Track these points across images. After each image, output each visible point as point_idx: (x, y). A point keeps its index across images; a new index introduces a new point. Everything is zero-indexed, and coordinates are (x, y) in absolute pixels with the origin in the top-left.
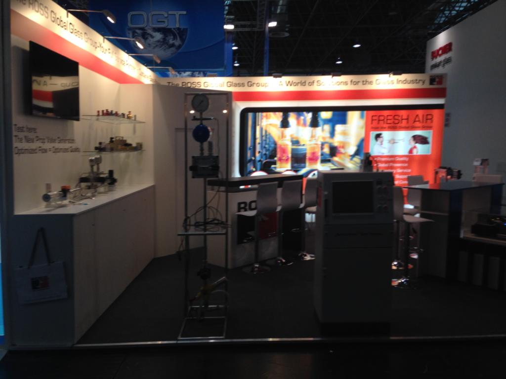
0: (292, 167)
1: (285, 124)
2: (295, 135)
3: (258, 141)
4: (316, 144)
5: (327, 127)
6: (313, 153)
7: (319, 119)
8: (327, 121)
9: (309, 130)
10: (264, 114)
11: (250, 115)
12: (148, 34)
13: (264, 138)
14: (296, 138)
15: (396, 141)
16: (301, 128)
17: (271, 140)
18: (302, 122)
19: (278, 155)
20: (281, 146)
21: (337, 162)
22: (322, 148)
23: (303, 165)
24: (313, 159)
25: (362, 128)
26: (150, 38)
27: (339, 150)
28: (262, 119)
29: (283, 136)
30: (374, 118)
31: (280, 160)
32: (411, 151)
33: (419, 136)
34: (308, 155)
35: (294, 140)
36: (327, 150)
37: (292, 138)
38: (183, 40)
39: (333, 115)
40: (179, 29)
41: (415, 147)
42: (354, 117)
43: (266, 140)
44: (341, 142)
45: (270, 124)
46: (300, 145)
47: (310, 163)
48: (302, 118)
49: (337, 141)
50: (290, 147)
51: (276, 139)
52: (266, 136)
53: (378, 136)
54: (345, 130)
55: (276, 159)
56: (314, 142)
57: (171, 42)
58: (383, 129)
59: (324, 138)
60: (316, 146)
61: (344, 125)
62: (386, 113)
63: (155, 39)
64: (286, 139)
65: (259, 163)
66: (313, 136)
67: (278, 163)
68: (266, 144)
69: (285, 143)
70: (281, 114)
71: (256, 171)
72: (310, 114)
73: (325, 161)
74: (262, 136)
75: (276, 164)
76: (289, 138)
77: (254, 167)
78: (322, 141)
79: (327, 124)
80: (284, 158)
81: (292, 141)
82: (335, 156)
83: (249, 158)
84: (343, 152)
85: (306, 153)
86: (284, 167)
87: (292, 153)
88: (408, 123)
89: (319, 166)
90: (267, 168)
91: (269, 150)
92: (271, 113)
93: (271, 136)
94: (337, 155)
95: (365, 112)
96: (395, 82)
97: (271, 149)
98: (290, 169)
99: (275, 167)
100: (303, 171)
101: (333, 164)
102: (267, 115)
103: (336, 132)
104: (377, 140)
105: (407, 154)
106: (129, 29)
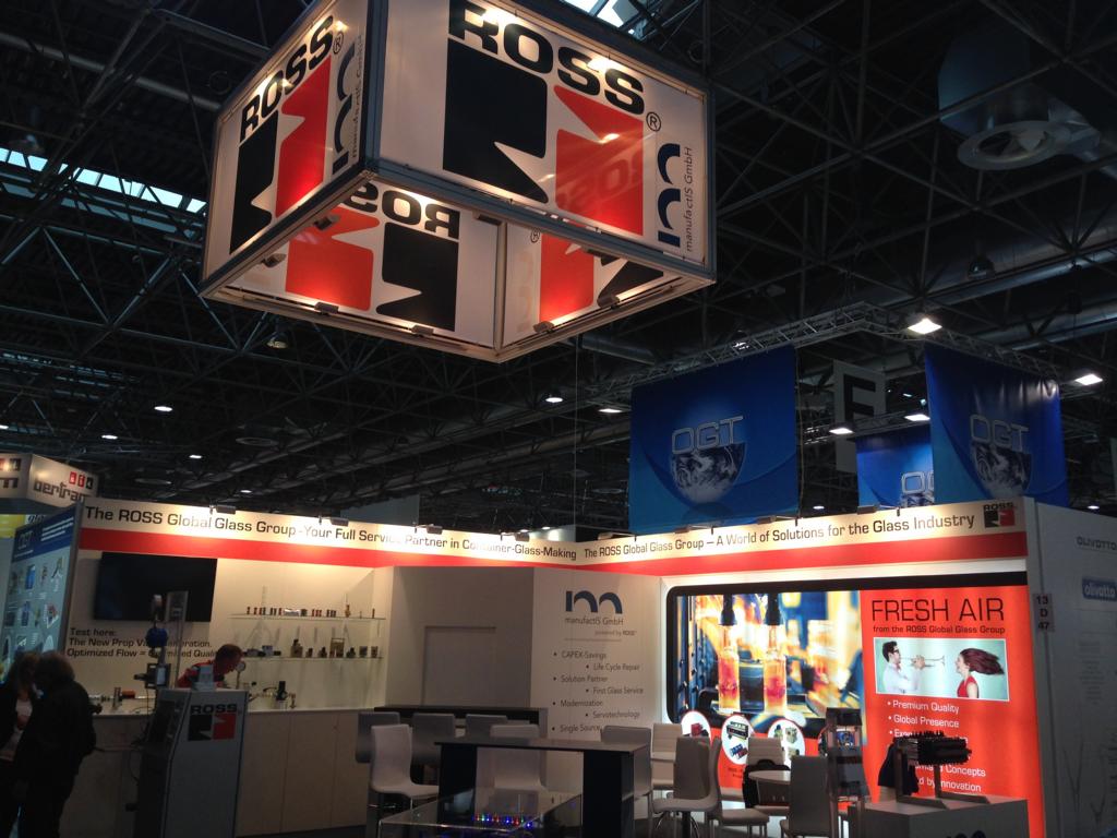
0: (742, 707)
1: (728, 618)
2: (744, 641)
3: (691, 650)
4: (779, 661)
5: (794, 625)
6: (775, 681)
7: (780, 608)
8: (793, 613)
9: (765, 628)
10: (698, 598)
11: (680, 600)
12: (695, 461)
13: (699, 644)
14: (747, 646)
15: (927, 663)
16: (752, 626)
17: (710, 649)
18: (753, 613)
19: (720, 681)
20: (723, 660)
21: (816, 702)
22: (789, 671)
23: (759, 704)
24: (775, 694)
25: (857, 628)
26: (697, 468)
27: (818, 677)
28: (695, 607)
29: (726, 642)
30: (877, 606)
31: (724, 690)
32: (962, 690)
33: (978, 652)
34: (767, 684)
35: (743, 649)
36: (796, 675)
37: (739, 646)
38: (738, 464)
39: (803, 599)
40: (733, 446)
41: (971, 680)
42: (838, 601)
43: (702, 650)
44: (819, 659)
45: (707, 618)
46: (753, 662)
47: (770, 701)
48: (753, 605)
49: (813, 655)
50: (737, 665)
51: (717, 648)
52: (703, 640)
53: (889, 649)
54: (825, 632)
55: (717, 687)
56: (774, 656)
57: (723, 470)
58: (897, 631)
59: (789, 648)
60: (778, 664)
61: (822, 622)
62: (900, 594)
63: (703, 469)
64: (731, 647)
65: (693, 695)
66: (771, 644)
67: (721, 696)
68: (702, 656)
69: (730, 655)
70: (722, 597)
71: (690, 710)
72: (765, 598)
73: (795, 699)
74: (696, 641)
75: (717, 699)
76: (734, 646)
77: (687, 702)
78: (788, 654)
79: (794, 618)
80: (729, 687)
81: (740, 653)
82: (812, 689)
83: (679, 683)
84: (826, 681)
85: (763, 679)
86: (729, 707)
87: (740, 678)
88: (947, 619)
89: (784, 709)
90: (705, 705)
91: (707, 668)
92: (708, 597)
93: (709, 643)
94: (815, 686)
95: (859, 592)
96: (911, 524)
97: (709, 666)
98: (738, 710)
99: (717, 706)
100: (760, 718)
101: (809, 707)
102: (702, 601)
103: (811, 637)
104: (887, 658)
105: (956, 696)
106: (674, 458)
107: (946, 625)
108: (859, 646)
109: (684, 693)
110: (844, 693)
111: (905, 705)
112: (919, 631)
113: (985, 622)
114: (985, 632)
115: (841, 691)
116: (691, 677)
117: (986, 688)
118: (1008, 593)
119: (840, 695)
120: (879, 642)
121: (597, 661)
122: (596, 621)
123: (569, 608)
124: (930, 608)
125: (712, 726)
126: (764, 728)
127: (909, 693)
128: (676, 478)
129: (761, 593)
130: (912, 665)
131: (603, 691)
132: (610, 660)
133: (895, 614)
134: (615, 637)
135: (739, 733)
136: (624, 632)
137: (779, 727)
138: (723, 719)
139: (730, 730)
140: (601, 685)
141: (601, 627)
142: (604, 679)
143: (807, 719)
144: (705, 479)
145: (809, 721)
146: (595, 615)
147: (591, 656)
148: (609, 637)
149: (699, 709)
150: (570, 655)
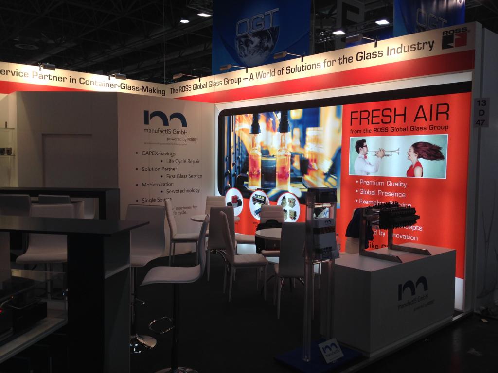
0: (263, 185)
1: (255, 129)
2: (265, 144)
3: (233, 150)
4: (286, 156)
5: (297, 132)
6: (283, 168)
7: (288, 121)
8: (297, 123)
9: (278, 134)
10: (237, 117)
11: (226, 118)
13: (237, 146)
14: (266, 146)
15: (386, 153)
16: (270, 133)
17: (244, 150)
18: (271, 125)
19: (250, 170)
20: (251, 156)
21: (309, 182)
22: (292, 162)
23: (273, 183)
24: (283, 177)
25: (339, 131)
27: (311, 165)
28: (236, 122)
29: (254, 144)
30: (354, 115)
31: (251, 175)
32: (411, 172)
33: (425, 144)
34: (278, 171)
35: (264, 149)
36: (297, 164)
37: (262, 147)
38: (275, 40)
39: (304, 114)
40: (272, 29)
41: (418, 164)
42: (328, 114)
43: (239, 150)
44: (312, 153)
45: (242, 129)
46: (270, 157)
47: (280, 181)
48: (272, 119)
49: (309, 150)
50: (260, 159)
51: (248, 149)
52: (239, 143)
53: (360, 145)
54: (317, 135)
55: (248, 173)
56: (283, 152)
58: (367, 132)
59: (293, 147)
60: (285, 158)
61: (316, 128)
62: (371, 106)
64: (257, 148)
65: (233, 179)
66: (282, 145)
67: (250, 179)
68: (239, 155)
69: (256, 153)
70: (252, 115)
71: (231, 187)
72: (279, 114)
73: (295, 180)
74: (236, 144)
75: (247, 181)
76: (259, 146)
77: (230, 183)
78: (292, 151)
79: (297, 127)
80: (255, 173)
81: (262, 151)
82: (307, 174)
83: (225, 171)
84: (316, 168)
85: (276, 167)
86: (255, 185)
87: (262, 167)
88: (405, 122)
89: (289, 186)
90: (240, 185)
91: (242, 161)
92: (243, 115)
93: (243, 145)
94: (308, 172)
95: (342, 106)
96: (385, 53)
97: (243, 160)
98: (260, 187)
99: (247, 185)
100: (273, 192)
101: (303, 184)
102: (239, 118)
103: (307, 139)
104: (358, 151)
105: (405, 176)
106: (237, 39)
107: (403, 126)
108: (340, 143)
109: (228, 177)
110: (327, 175)
111: (368, 183)
112: (383, 131)
113: (434, 122)
114: (432, 130)
115: (325, 174)
116: (232, 167)
117: (429, 169)
118: (455, 100)
119: (324, 177)
120: (353, 140)
121: (169, 157)
122: (168, 131)
123: (146, 122)
124: (392, 115)
125: (244, 197)
126: (275, 199)
127: (371, 175)
128: (238, 51)
129: (277, 111)
130: (376, 155)
131: (173, 177)
132: (179, 156)
133: (367, 120)
134: (182, 142)
135: (260, 201)
136: (189, 139)
137: (284, 198)
138: (251, 193)
139: (254, 199)
140: (172, 173)
141: (172, 136)
142: (174, 169)
143: (302, 192)
144: (255, 51)
145: (303, 193)
146: (166, 127)
147: (164, 154)
148: (178, 142)
149: (236, 187)
150: (148, 153)
